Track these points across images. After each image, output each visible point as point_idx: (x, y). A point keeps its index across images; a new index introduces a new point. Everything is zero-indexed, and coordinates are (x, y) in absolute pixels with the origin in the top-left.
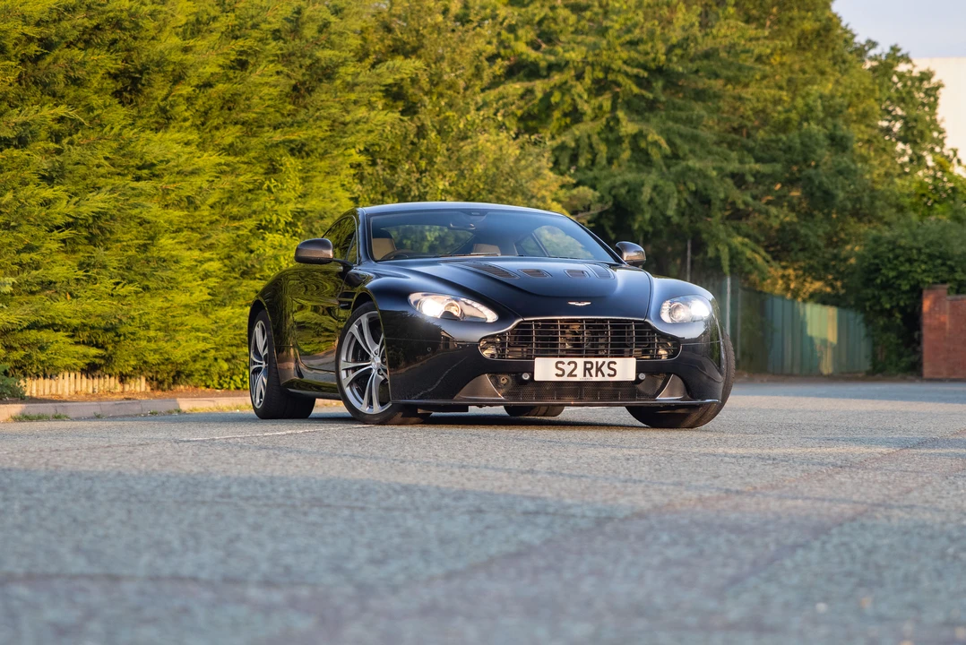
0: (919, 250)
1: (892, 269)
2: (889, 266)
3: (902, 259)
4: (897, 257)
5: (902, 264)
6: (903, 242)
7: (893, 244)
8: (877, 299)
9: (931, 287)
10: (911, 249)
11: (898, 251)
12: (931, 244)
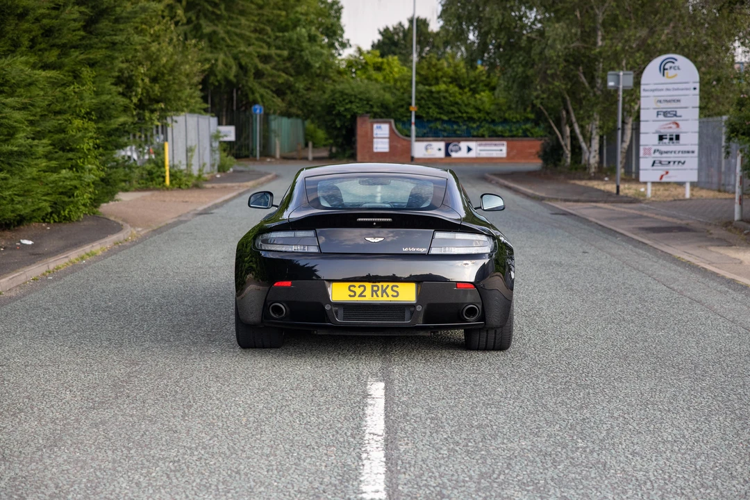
0: (355, 96)
1: (342, 106)
2: (340, 105)
3: (347, 101)
4: (344, 100)
5: (347, 104)
6: (347, 91)
7: (342, 93)
8: (334, 121)
9: (362, 115)
10: (351, 95)
11: (345, 97)
12: (361, 93)
